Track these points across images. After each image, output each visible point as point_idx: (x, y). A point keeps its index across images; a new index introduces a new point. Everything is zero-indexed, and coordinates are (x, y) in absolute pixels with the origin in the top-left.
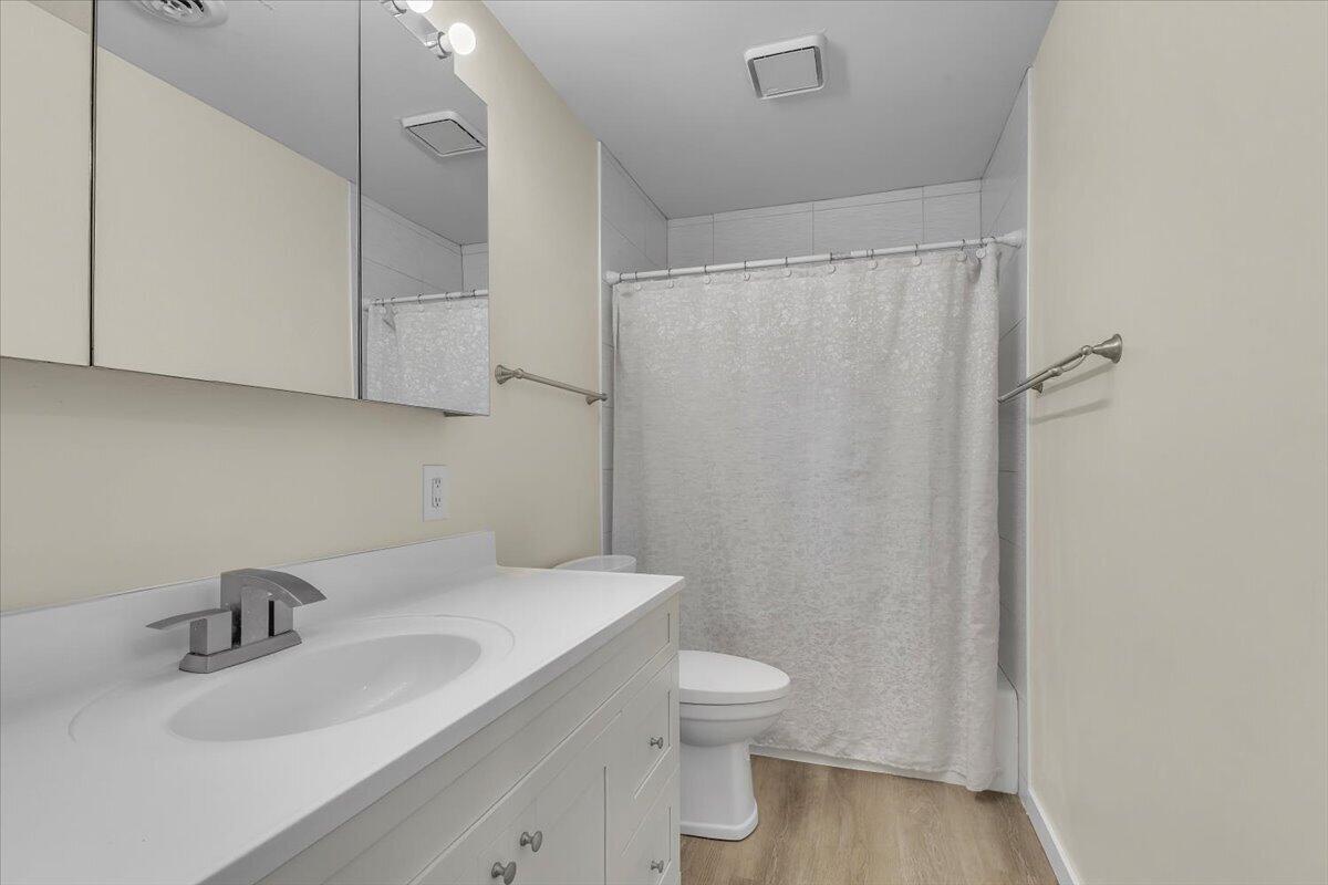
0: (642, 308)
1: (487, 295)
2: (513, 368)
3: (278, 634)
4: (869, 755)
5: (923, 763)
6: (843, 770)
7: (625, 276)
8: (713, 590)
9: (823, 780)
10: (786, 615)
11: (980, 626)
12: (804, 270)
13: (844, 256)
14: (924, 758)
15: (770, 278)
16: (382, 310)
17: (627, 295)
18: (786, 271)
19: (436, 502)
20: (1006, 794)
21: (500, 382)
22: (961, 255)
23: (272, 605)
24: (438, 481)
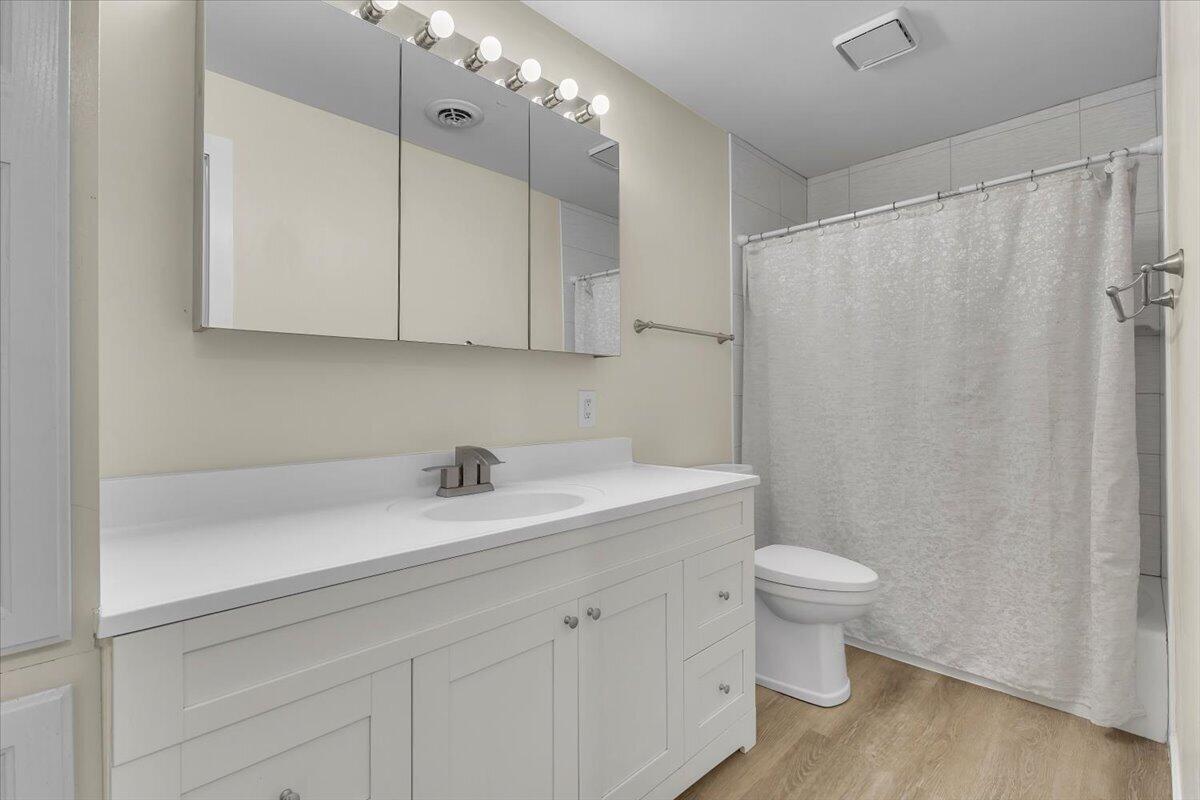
0: (767, 262)
1: (618, 273)
2: (646, 321)
3: (482, 483)
4: (983, 670)
5: (1045, 688)
6: (955, 681)
7: (752, 238)
8: (828, 499)
9: (928, 684)
10: (897, 528)
11: (1108, 555)
12: (911, 212)
13: (952, 193)
14: (1044, 683)
15: (877, 224)
16: (584, 284)
17: (754, 253)
18: (894, 215)
19: (588, 416)
20: (1150, 741)
21: (638, 332)
22: (1086, 173)
23: (479, 466)
24: (589, 401)
